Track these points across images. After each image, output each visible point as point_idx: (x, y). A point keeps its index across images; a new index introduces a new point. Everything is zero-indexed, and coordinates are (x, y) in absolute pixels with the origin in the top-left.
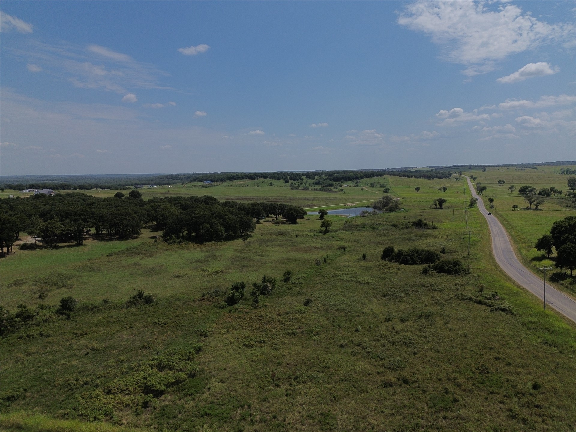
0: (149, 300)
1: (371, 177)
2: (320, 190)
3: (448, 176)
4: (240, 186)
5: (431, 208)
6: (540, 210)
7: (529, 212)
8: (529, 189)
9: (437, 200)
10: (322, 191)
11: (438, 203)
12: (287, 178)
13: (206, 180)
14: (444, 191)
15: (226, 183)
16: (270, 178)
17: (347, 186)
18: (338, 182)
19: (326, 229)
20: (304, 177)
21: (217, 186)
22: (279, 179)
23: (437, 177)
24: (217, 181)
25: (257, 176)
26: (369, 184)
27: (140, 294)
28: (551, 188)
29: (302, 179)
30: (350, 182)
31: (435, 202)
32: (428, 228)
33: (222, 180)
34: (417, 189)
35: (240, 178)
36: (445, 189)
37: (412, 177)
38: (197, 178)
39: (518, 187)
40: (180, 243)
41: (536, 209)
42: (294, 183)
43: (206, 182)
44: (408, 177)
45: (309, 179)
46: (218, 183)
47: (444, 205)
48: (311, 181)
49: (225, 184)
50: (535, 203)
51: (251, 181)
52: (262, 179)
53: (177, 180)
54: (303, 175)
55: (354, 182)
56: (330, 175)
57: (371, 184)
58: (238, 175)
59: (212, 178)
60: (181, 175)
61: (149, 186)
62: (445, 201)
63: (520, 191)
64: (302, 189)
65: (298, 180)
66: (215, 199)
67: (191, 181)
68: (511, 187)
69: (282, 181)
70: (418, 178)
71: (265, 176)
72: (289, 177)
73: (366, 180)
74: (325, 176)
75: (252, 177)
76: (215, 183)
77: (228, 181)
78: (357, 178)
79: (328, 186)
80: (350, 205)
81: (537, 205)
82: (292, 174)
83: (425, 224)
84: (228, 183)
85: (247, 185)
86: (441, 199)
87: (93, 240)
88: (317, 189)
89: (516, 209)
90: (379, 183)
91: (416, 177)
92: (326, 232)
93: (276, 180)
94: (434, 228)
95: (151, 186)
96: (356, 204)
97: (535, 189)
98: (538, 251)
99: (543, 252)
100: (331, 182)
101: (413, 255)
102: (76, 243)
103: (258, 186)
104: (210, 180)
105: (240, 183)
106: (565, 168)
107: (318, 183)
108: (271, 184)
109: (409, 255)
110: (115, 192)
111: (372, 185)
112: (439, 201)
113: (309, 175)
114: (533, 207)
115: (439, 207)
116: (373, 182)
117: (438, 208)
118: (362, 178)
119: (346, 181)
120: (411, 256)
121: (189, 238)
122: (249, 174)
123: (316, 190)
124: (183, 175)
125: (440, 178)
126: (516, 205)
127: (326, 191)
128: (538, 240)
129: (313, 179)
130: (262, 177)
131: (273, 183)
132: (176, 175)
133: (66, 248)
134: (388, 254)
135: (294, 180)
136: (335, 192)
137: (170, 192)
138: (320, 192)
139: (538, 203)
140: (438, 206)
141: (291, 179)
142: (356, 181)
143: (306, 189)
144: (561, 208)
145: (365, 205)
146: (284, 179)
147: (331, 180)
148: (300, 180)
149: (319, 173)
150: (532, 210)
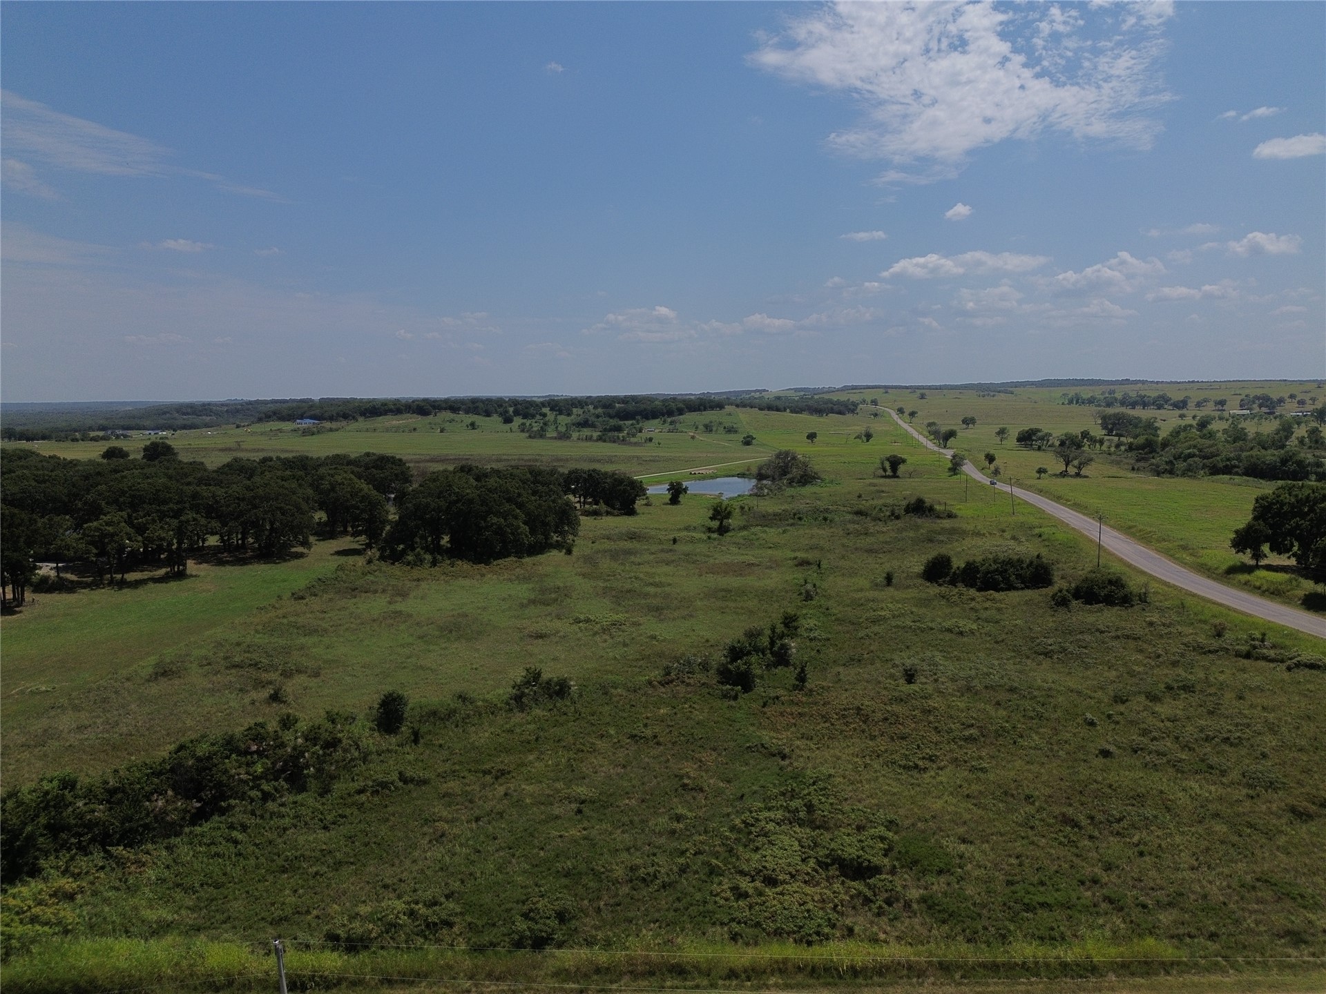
0: (559, 690)
1: (699, 410)
2: (600, 439)
4: (397, 429)
5: (875, 476)
6: (1086, 477)
8: (1040, 434)
9: (888, 459)
10: (605, 441)
11: (887, 465)
12: (507, 412)
13: (302, 417)
14: (868, 441)
15: (357, 424)
16: (467, 412)
17: (653, 428)
18: (630, 422)
19: (721, 523)
20: (546, 410)
21: (337, 430)
22: (488, 414)
23: (832, 411)
24: (331, 419)
25: (434, 407)
26: (701, 427)
27: (534, 677)
28: (1082, 433)
29: (544, 415)
30: (657, 421)
31: (883, 464)
33: (347, 416)
34: (812, 436)
35: (391, 411)
36: (868, 436)
37: (785, 410)
38: (275, 413)
39: (1014, 433)
41: (1078, 475)
42: (528, 424)
43: (303, 421)
44: (778, 410)
45: (560, 414)
46: (334, 425)
47: (902, 469)
48: (563, 419)
49: (353, 425)
50: (1076, 463)
51: (420, 418)
52: (448, 415)
54: (543, 404)
55: (665, 422)
56: (605, 406)
57: (706, 426)
58: (386, 405)
59: (318, 412)
61: (148, 432)
62: (904, 461)
63: (1019, 440)
64: (555, 438)
65: (533, 416)
67: (260, 420)
68: (1002, 432)
69: (496, 418)
70: (797, 412)
71: (453, 406)
72: (511, 410)
73: (689, 417)
74: (595, 408)
75: (423, 408)
76: (327, 425)
77: (361, 419)
78: (670, 413)
79: (610, 430)
80: (704, 470)
81: (1079, 468)
82: (515, 402)
83: (931, 509)
84: (362, 423)
85: (415, 429)
86: (895, 457)
88: (592, 436)
89: (1043, 475)
90: (720, 423)
91: (792, 412)
92: (722, 530)
93: (480, 417)
94: (950, 516)
95: (152, 433)
96: (716, 469)
97: (1050, 435)
98: (1237, 553)
100: (613, 422)
101: (1006, 571)
103: (442, 431)
104: (311, 418)
105: (394, 422)
106: (1072, 391)
107: (584, 424)
108: (473, 426)
109: (997, 570)
111: (708, 428)
112: (891, 462)
113: (559, 406)
114: (1072, 470)
115: (891, 474)
116: (707, 422)
117: (888, 477)
118: (681, 412)
119: (647, 419)
120: (1003, 572)
122: (413, 402)
123: (589, 439)
125: (840, 413)
126: (1045, 467)
127: (614, 442)
128: (1237, 532)
129: (569, 415)
130: (445, 409)
131: (477, 424)
132: (204, 405)
134: (937, 571)
135: (525, 416)
136: (636, 444)
138: (601, 444)
140: (889, 473)
141: (516, 413)
142: (669, 420)
143: (564, 436)
144: (1122, 473)
145: (734, 473)
146: (501, 415)
147: (611, 417)
148: (538, 417)
149: (579, 401)
150: (1071, 476)
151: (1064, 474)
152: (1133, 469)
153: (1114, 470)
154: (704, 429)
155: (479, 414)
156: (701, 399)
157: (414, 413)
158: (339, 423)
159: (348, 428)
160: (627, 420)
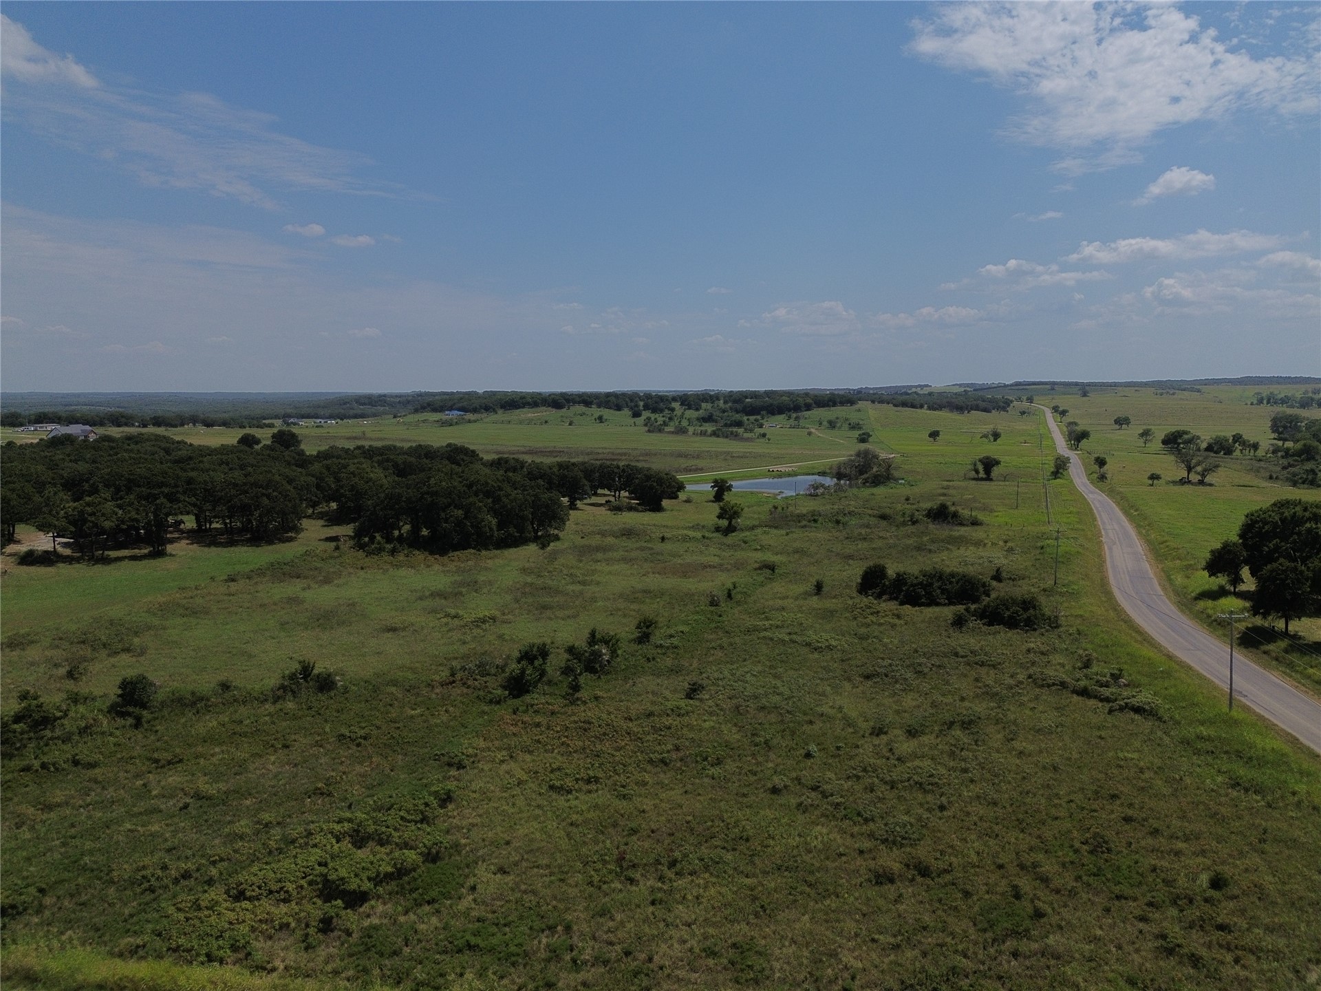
0: (325, 684)
1: (828, 406)
2: (714, 434)
3: (1003, 406)
4: (530, 422)
5: (966, 478)
6: (1211, 485)
7: (1187, 488)
8: (1186, 437)
9: (980, 461)
10: (718, 436)
11: (980, 468)
12: (637, 406)
13: (451, 409)
14: (995, 440)
15: (496, 416)
16: (599, 406)
17: (775, 425)
18: (755, 417)
19: (730, 523)
20: (676, 405)
21: (475, 421)
22: (619, 408)
23: (977, 408)
24: (475, 411)
25: (568, 401)
26: (825, 423)
27: (306, 670)
28: (1234, 436)
29: (673, 410)
30: (782, 416)
31: (975, 465)
32: (961, 524)
33: (487, 409)
34: (934, 435)
35: (529, 404)
36: (996, 436)
37: (921, 407)
38: (429, 405)
39: (1160, 434)
40: (393, 552)
41: (1201, 483)
42: (653, 419)
43: (450, 413)
44: (913, 406)
45: (689, 408)
46: (477, 416)
47: (996, 471)
48: (691, 414)
49: (493, 417)
50: (1199, 469)
51: (554, 411)
52: (581, 408)
53: (382, 408)
54: (674, 399)
55: (790, 417)
56: (735, 401)
57: (830, 422)
58: (524, 398)
59: (465, 404)
60: (391, 396)
61: (318, 421)
62: (997, 463)
63: (1165, 442)
64: (673, 433)
65: (662, 411)
66: (473, 451)
67: (416, 411)
68: (1145, 434)
69: (626, 412)
70: (935, 409)
71: (586, 400)
72: (641, 404)
73: (817, 413)
74: (725, 402)
75: (558, 402)
76: (470, 416)
77: (500, 412)
78: (797, 408)
79: (731, 425)
80: (783, 468)
81: (1203, 476)
82: (648, 396)
83: (955, 515)
84: (501, 415)
85: (546, 422)
86: (988, 458)
87: (192, 544)
88: (706, 431)
89: (1155, 482)
90: (847, 419)
91: (929, 408)
92: (730, 529)
93: (611, 411)
94: (975, 523)
95: (323, 421)
96: (796, 467)
97: (1198, 438)
98: (1210, 576)
99: (1222, 580)
100: (737, 417)
101: (931, 584)
102: (150, 551)
103: (570, 424)
104: (459, 410)
105: (530, 415)
106: (1265, 391)
107: (708, 419)
108: (600, 419)
109: (921, 583)
110: (240, 433)
111: (832, 425)
112: (983, 464)
113: (689, 401)
114: (1194, 477)
115: (984, 476)
116: (832, 418)
117: (982, 479)
118: (808, 407)
119: (773, 414)
120: (927, 586)
121: (415, 542)
122: (550, 395)
123: (703, 434)
124: (396, 396)
125: (986, 410)
126: (1158, 473)
127: (727, 437)
128: (1212, 552)
129: (697, 410)
130: (579, 403)
131: (605, 417)
132: (380, 396)
133: (126, 563)
134: (873, 582)
135: (654, 411)
136: (748, 439)
137: (368, 435)
138: (714, 439)
139: (1205, 470)
140: (982, 474)
141: (646, 407)
142: (794, 415)
143: (681, 431)
144: (1256, 482)
145: (816, 471)
146: (631, 408)
147: (737, 412)
148: (667, 411)
149: (711, 396)
150: (1192, 484)
151: (1183, 482)
152: (1271, 478)
153: (1248, 479)
154: (827, 425)
155: (610, 408)
156: (833, 394)
157: (549, 406)
158: (479, 415)
159: (487, 420)
160: (753, 415)
